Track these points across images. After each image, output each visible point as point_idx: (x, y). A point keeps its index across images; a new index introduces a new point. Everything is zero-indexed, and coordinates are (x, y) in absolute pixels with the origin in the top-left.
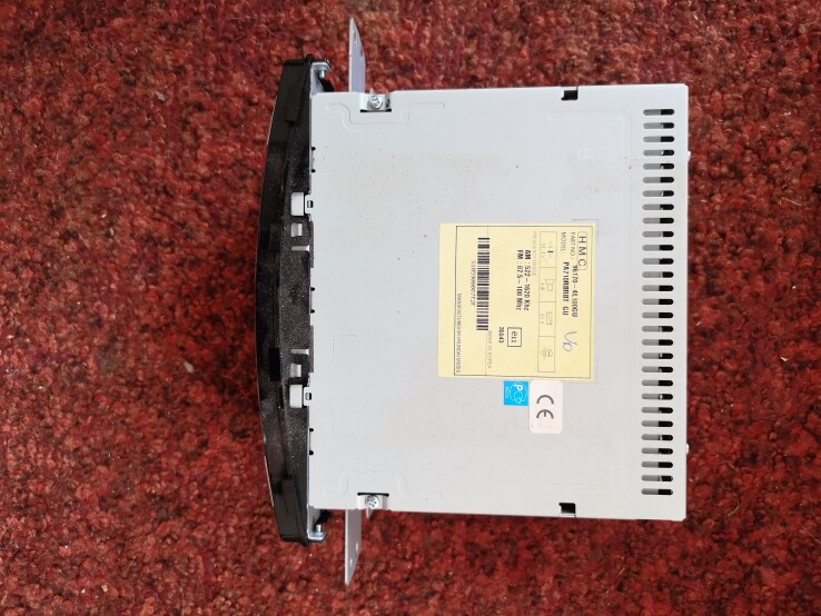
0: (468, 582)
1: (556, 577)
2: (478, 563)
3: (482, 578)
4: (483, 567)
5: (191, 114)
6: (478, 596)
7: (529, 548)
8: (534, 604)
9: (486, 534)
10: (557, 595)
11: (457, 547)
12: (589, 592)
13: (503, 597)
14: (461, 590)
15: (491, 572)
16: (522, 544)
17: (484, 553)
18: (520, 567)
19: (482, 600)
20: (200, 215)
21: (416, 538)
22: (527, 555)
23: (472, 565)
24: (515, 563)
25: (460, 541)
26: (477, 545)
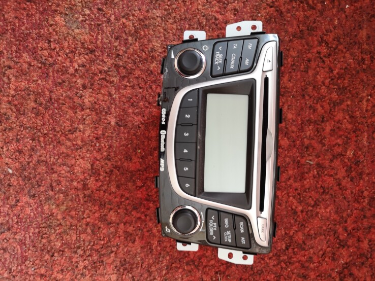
0: (126, 246)
1: (158, 241)
2: (129, 239)
3: (130, 244)
4: (131, 240)
5: (6, 70)
6: (130, 251)
7: (148, 231)
8: (150, 252)
9: (131, 228)
10: (159, 248)
11: (120, 233)
12: (170, 246)
13: (139, 251)
14: (123, 250)
15: (134, 242)
16: (145, 230)
17: (131, 234)
18: (145, 239)
19: (131, 253)
20: (12, 110)
21: (104, 231)
22: (147, 234)
23: (127, 240)
24: (143, 238)
25: (122, 231)
26: (128, 232)
